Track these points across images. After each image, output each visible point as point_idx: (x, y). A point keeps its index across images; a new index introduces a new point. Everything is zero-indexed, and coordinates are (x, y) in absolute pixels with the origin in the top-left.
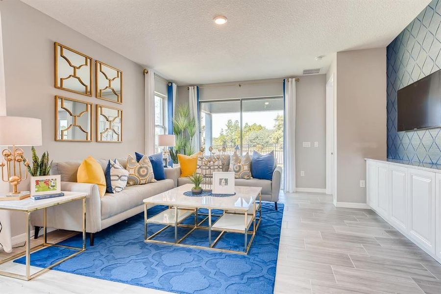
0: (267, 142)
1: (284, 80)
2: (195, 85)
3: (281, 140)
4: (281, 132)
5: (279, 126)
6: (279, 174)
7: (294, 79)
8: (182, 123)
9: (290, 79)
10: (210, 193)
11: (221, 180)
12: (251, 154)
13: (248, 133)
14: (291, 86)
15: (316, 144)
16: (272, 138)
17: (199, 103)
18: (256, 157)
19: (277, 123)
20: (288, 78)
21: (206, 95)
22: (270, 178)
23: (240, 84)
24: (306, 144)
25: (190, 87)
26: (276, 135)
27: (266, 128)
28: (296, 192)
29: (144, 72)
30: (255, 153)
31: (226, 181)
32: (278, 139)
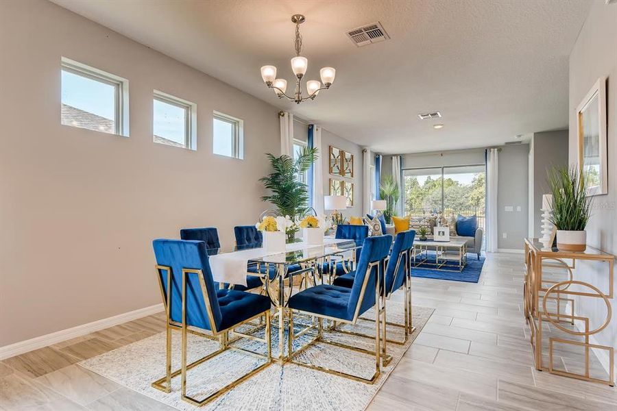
0: (461, 204)
1: (486, 150)
2: (399, 155)
3: (483, 200)
4: (482, 189)
5: (479, 181)
6: (481, 232)
7: (496, 149)
8: (388, 189)
9: (492, 150)
10: (432, 240)
11: (439, 232)
12: (456, 216)
13: (431, 191)
14: (493, 156)
15: (519, 209)
16: (470, 199)
17: (401, 170)
18: (460, 219)
19: (477, 177)
20: (491, 147)
21: (409, 163)
22: (473, 235)
23: (442, 153)
24: (509, 209)
25: (393, 157)
26: (475, 193)
27: (460, 183)
28: (498, 252)
29: (363, 151)
30: (460, 216)
31: (443, 233)
32: (478, 199)
